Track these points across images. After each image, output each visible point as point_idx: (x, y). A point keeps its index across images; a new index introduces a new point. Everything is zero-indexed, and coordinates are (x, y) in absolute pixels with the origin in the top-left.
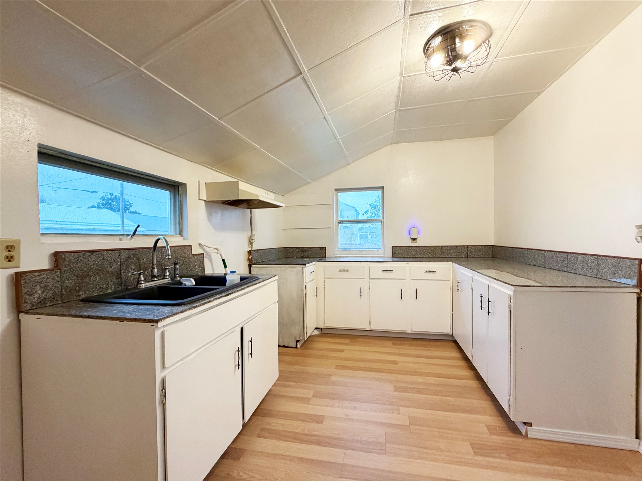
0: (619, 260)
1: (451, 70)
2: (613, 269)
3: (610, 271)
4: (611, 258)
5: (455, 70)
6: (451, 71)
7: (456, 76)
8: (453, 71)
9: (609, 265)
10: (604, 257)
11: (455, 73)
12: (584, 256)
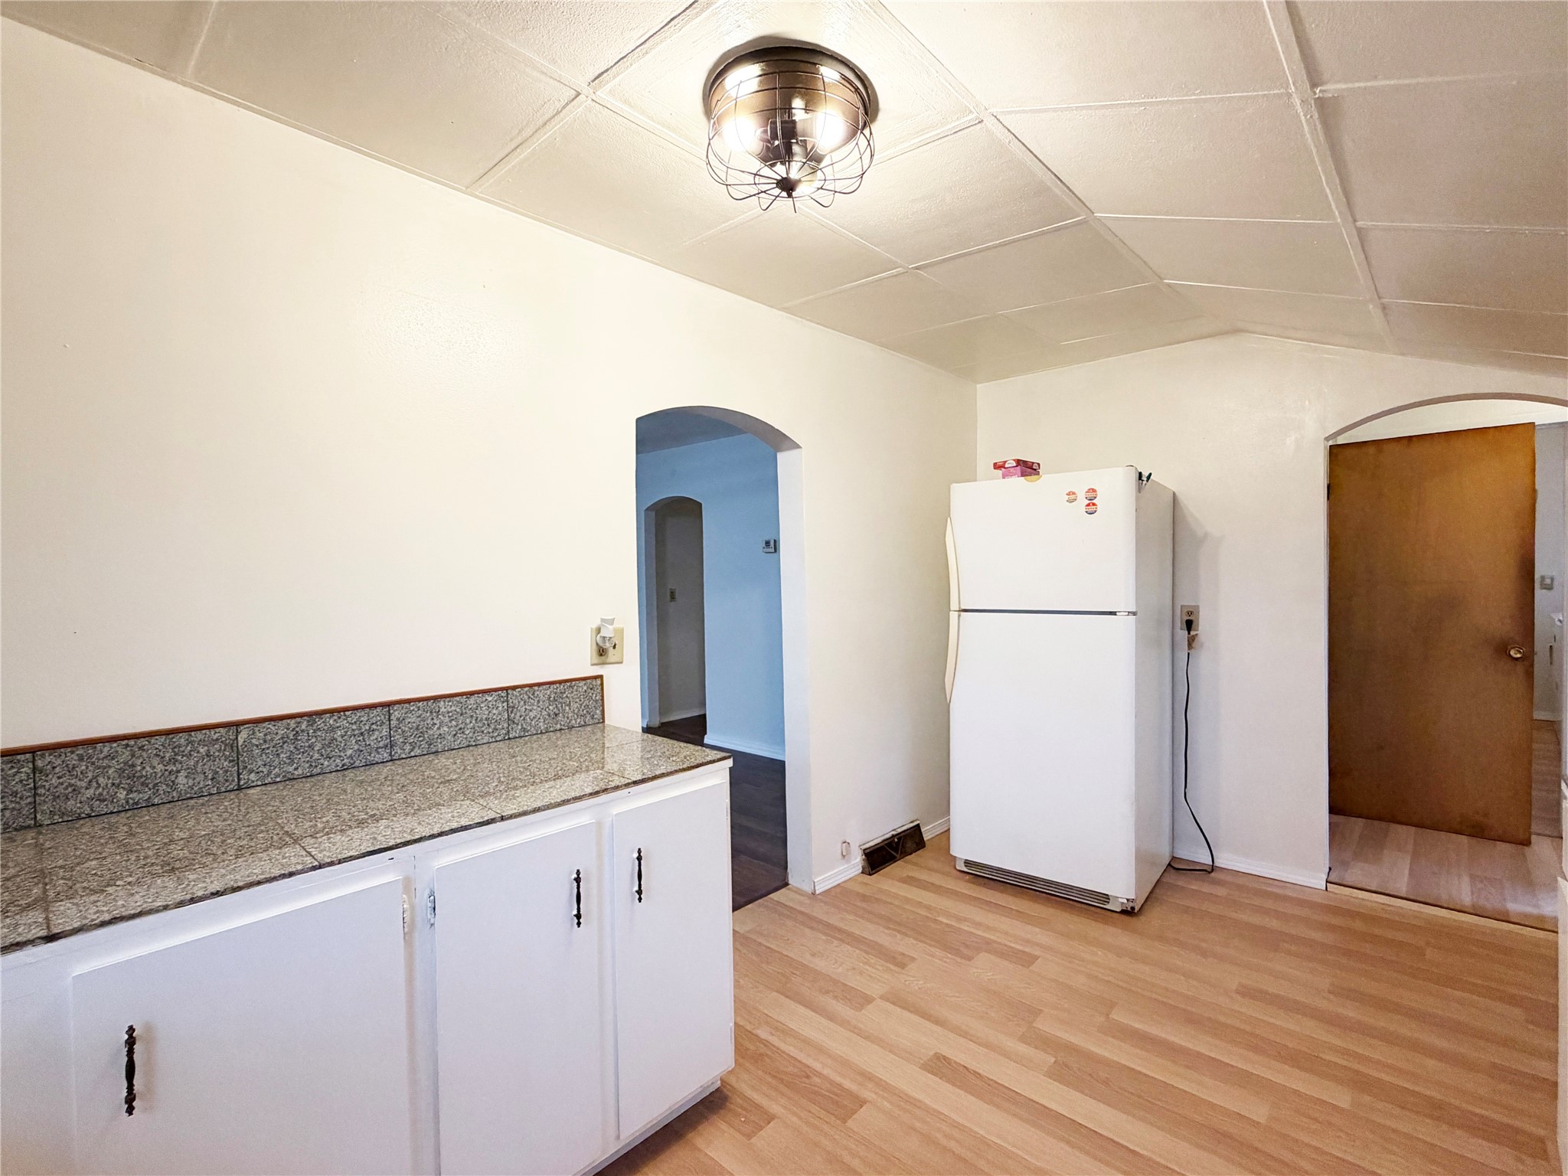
0: (562, 687)
1: (777, 184)
2: (551, 707)
3: (544, 713)
4: (544, 687)
5: (787, 186)
6: (775, 185)
7: (784, 204)
8: (781, 189)
9: (541, 702)
10: (526, 689)
11: (784, 194)
12: (463, 699)
